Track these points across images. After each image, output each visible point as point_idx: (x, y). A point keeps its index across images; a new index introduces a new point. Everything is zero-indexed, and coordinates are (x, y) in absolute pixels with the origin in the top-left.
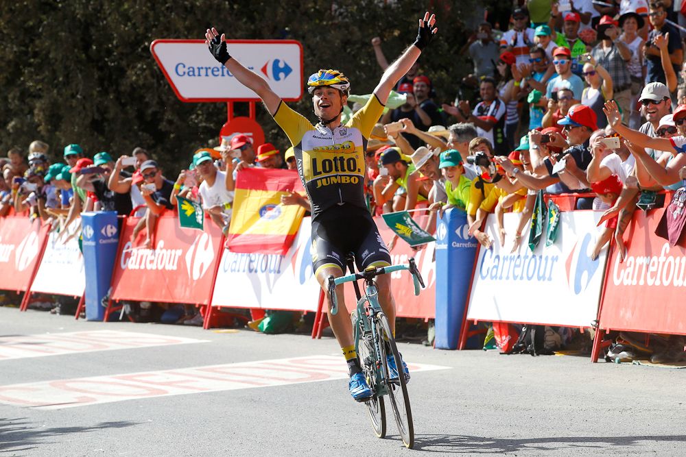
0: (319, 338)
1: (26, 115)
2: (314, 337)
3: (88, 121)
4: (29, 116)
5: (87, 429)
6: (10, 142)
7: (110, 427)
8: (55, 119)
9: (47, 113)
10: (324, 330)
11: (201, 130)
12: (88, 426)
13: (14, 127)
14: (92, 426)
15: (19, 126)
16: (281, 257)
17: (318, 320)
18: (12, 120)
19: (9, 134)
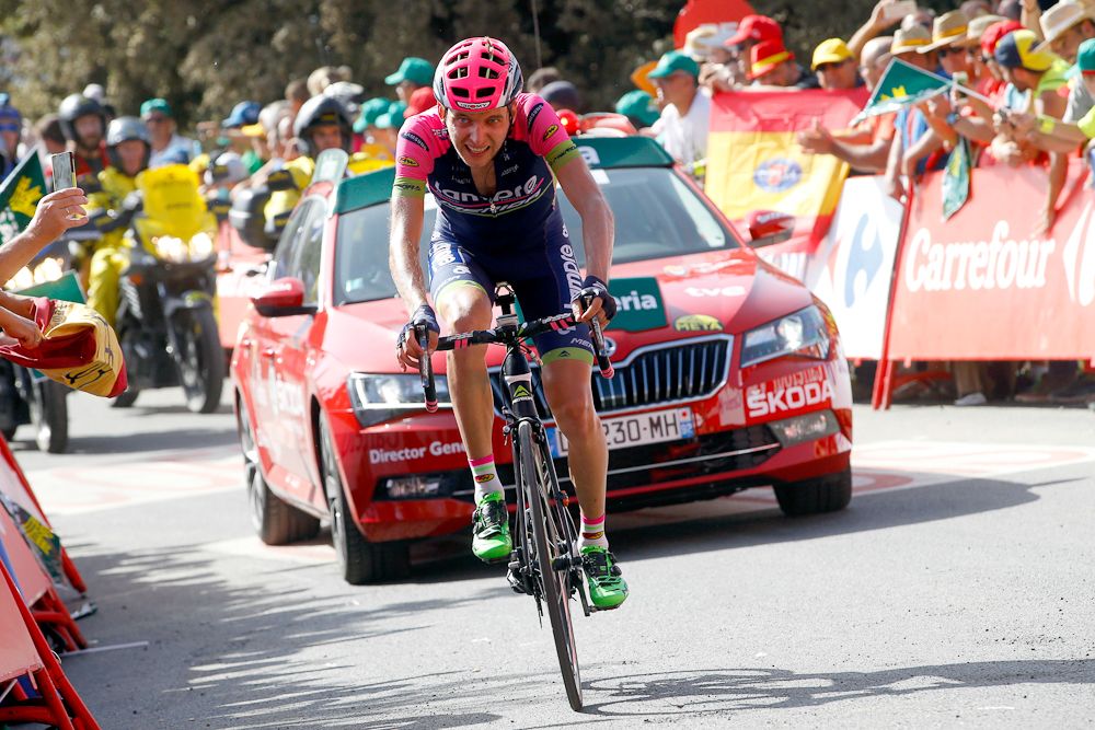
0: (887, 407)
1: (307, 16)
2: (877, 407)
3: (424, 21)
4: (313, 19)
5: (456, 602)
6: (281, 70)
7: (499, 596)
8: (361, 23)
9: (346, 10)
10: (895, 392)
11: (637, 24)
12: (458, 597)
13: (286, 41)
14: (466, 597)
15: (295, 38)
16: (808, 258)
17: (883, 375)
18: (281, 26)
19: (278, 55)
